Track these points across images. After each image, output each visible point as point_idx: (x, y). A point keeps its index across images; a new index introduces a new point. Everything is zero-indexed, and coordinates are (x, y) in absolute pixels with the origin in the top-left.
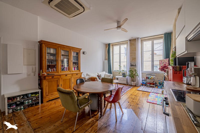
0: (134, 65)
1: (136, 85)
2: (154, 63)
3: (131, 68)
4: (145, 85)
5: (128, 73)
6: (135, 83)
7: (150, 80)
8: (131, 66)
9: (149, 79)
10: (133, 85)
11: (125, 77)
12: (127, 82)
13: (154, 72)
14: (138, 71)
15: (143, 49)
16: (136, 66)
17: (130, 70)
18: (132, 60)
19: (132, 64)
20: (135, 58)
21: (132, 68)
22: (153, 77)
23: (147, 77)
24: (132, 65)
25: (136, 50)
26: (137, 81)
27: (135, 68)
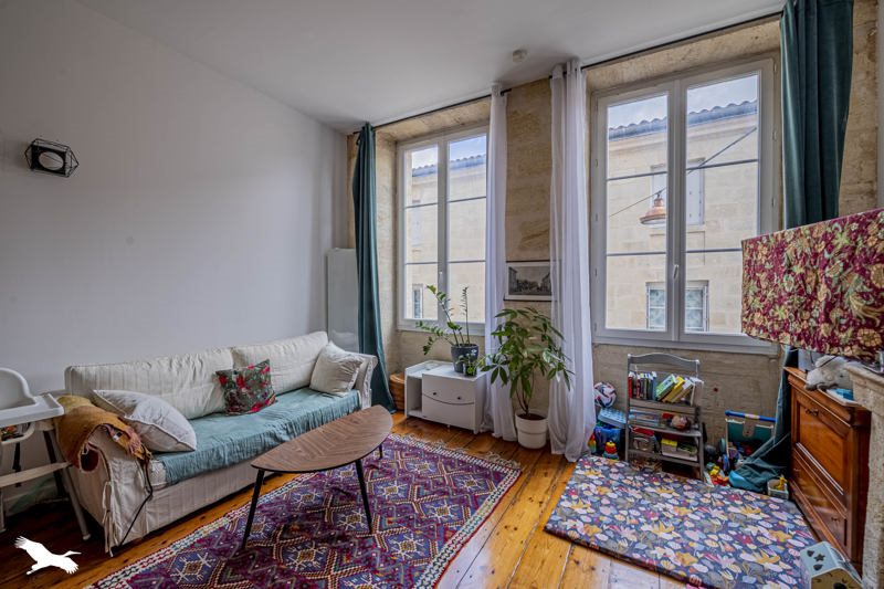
0: (533, 285)
1: (547, 448)
2: (688, 266)
3: (512, 307)
4: (620, 452)
5: (490, 348)
6: (541, 426)
7: (659, 405)
8: (512, 291)
9: (649, 397)
10: (524, 440)
11: (468, 375)
12: (485, 416)
13: (682, 340)
14: (568, 332)
15: (599, 157)
16: (548, 292)
17: (504, 320)
18: (522, 248)
19: (521, 276)
20: (547, 231)
21: (521, 307)
22: (688, 383)
23: (632, 383)
24: (519, 287)
25: (548, 170)
26: (553, 413)
27: (540, 308)
